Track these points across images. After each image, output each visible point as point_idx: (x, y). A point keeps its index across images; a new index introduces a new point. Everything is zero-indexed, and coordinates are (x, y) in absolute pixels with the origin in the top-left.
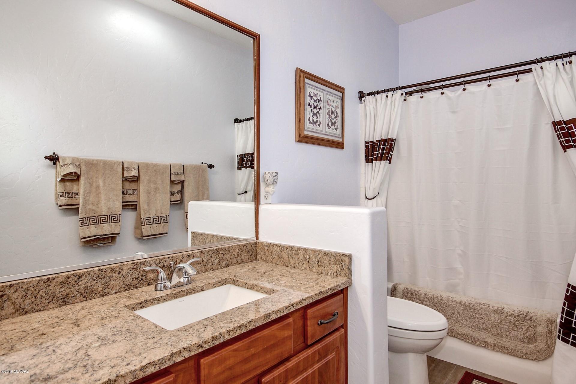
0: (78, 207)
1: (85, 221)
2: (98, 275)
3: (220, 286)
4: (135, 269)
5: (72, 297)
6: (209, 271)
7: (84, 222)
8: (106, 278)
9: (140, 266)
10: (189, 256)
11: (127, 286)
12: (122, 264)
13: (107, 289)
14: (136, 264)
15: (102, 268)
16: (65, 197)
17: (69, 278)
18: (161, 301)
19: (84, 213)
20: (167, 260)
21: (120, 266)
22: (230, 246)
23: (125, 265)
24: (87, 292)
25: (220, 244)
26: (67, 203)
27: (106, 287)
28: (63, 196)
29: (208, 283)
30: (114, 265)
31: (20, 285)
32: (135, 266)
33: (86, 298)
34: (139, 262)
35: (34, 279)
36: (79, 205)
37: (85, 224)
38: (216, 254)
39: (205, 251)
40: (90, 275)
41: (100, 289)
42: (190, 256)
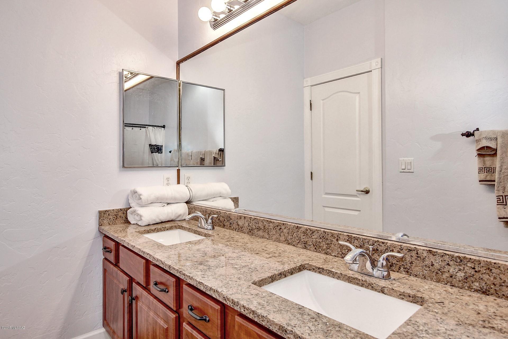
0: (494, 184)
1: (502, 200)
2: (323, 235)
3: (411, 302)
4: (350, 241)
5: (309, 245)
6: (443, 283)
7: (500, 200)
8: (328, 240)
9: (354, 240)
10: (409, 249)
11: (343, 254)
12: (340, 233)
13: (329, 250)
14: (350, 237)
15: (326, 230)
16: (484, 172)
17: (307, 230)
18: (336, 277)
19: (502, 191)
20: (381, 244)
21: (338, 234)
22: (490, 262)
23: (342, 235)
24: (317, 246)
25: (472, 253)
26: (486, 178)
27: (328, 247)
28: (482, 171)
29: (391, 287)
30: (334, 232)
31: (287, 225)
32: (350, 239)
33: (317, 250)
34: (353, 236)
35: (292, 224)
36: (495, 181)
37: (502, 203)
38: (457, 264)
39: (437, 252)
40: (319, 233)
41: (324, 247)
42: (411, 250)
